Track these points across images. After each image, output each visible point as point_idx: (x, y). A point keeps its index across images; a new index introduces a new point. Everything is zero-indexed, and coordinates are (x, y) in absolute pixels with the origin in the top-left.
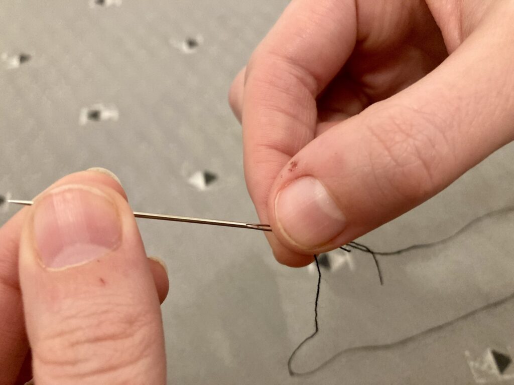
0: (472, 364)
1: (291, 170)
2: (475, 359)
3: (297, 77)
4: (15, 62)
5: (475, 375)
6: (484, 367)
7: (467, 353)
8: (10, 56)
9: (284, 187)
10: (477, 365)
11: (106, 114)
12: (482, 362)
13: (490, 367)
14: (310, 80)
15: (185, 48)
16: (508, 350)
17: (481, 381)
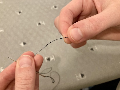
5: (77, 79)
6: (79, 77)
7: (76, 75)
16: (84, 73)
17: (78, 80)
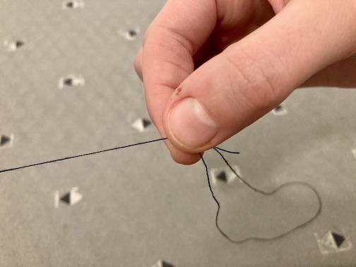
0: (319, 241)
1: (177, 94)
2: (321, 238)
3: (178, 40)
4: (13, 47)
5: (321, 248)
6: (327, 243)
7: (316, 234)
8: (10, 42)
9: (173, 106)
10: (322, 242)
11: (76, 81)
12: (325, 240)
13: (331, 243)
14: (187, 43)
15: (128, 36)
16: (343, 232)
17: (326, 252)
